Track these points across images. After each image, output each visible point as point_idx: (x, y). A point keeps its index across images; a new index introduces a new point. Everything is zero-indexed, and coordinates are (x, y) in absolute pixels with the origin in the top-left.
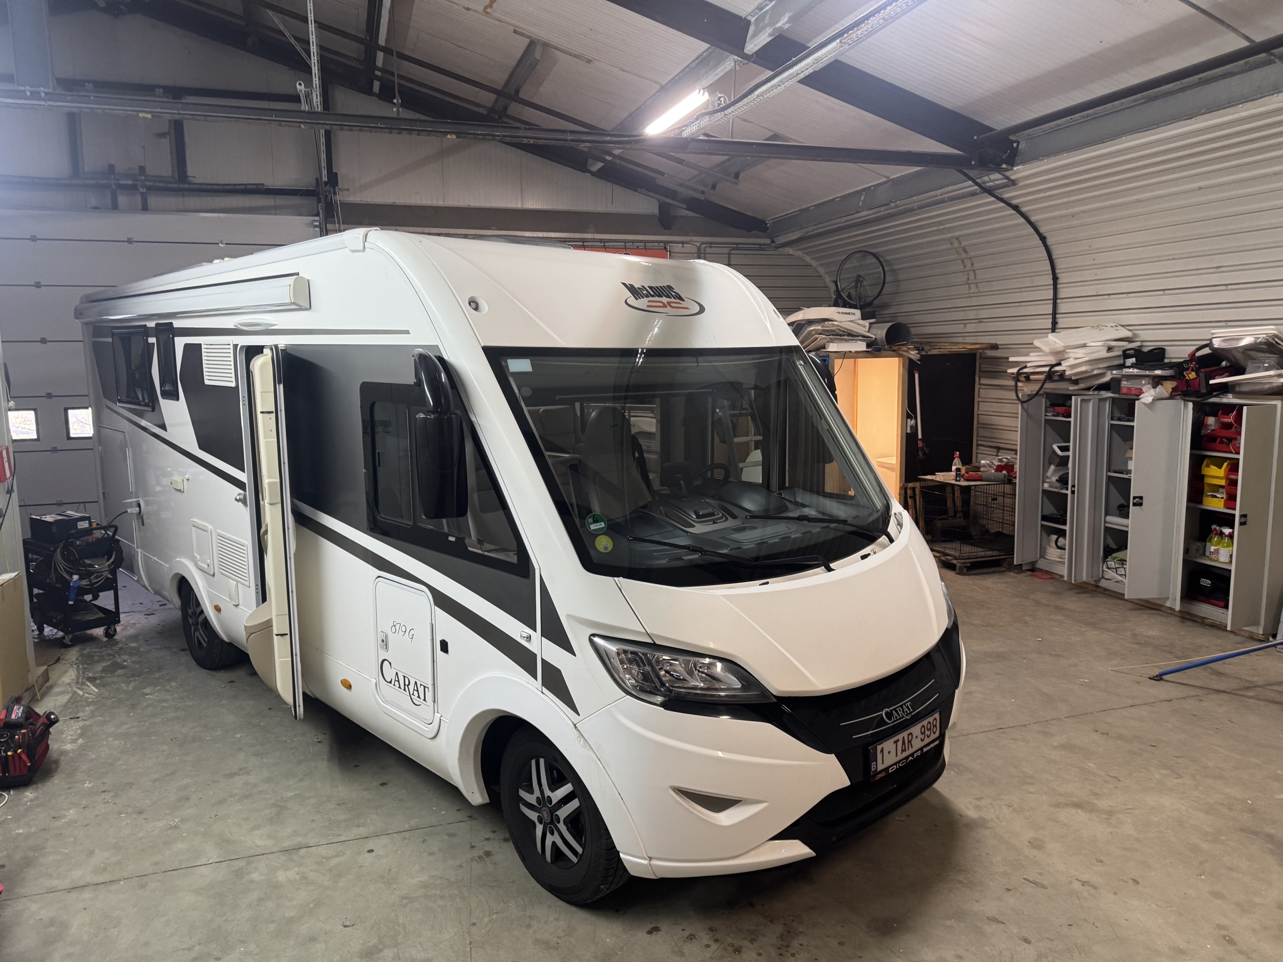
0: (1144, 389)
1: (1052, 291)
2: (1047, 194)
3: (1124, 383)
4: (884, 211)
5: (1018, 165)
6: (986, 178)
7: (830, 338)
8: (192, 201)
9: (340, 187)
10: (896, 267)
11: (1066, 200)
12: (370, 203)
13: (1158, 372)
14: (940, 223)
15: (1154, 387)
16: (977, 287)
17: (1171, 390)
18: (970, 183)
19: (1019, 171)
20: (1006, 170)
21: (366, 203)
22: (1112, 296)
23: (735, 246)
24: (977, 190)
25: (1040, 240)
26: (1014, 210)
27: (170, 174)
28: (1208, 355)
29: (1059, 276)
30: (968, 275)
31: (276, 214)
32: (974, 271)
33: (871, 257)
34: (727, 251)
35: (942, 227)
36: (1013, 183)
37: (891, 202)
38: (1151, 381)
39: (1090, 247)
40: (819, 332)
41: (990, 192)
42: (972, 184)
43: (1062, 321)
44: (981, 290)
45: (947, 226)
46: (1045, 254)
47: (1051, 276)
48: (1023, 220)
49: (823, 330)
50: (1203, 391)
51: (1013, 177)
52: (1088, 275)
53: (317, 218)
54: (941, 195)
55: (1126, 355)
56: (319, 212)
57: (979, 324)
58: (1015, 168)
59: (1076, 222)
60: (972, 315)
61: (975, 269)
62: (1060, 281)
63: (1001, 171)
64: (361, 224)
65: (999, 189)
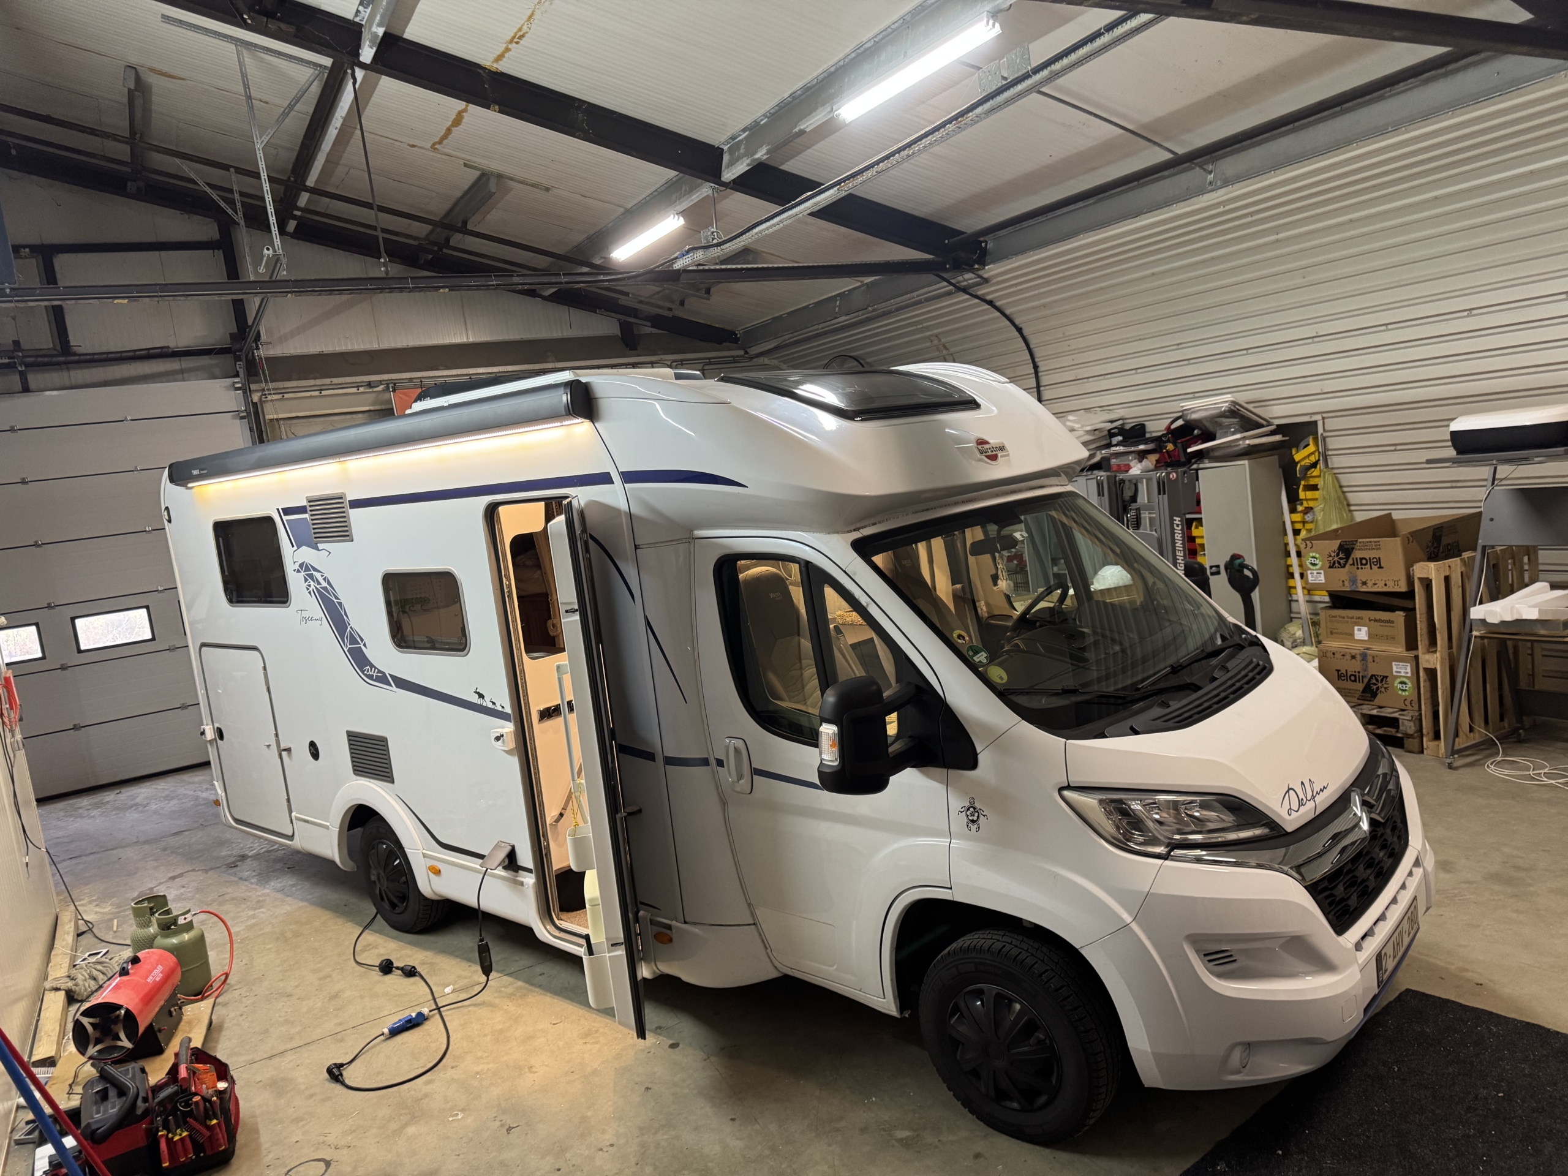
0: (1132, 464)
1: (1035, 379)
2: (1018, 288)
3: (1113, 461)
4: (862, 315)
5: (987, 265)
6: (960, 278)
8: (79, 375)
9: (263, 341)
11: (1036, 292)
12: (295, 355)
13: (1142, 447)
14: (918, 323)
15: (1141, 461)
17: (1155, 463)
18: (945, 284)
19: (990, 270)
20: (978, 269)
21: (289, 355)
22: (1091, 379)
24: (952, 289)
25: (1017, 331)
26: (989, 305)
27: (51, 346)
28: (1181, 426)
29: (1039, 364)
31: (183, 380)
33: (853, 360)
35: (921, 326)
36: (986, 281)
37: (868, 306)
38: (1137, 457)
39: (1064, 334)
41: (965, 290)
42: (947, 284)
45: (925, 325)
46: (1023, 345)
47: (1032, 365)
48: (998, 314)
50: (1183, 459)
51: (985, 276)
52: (1066, 361)
53: (237, 380)
54: (918, 296)
55: (1111, 434)
56: (238, 372)
58: (987, 268)
59: (1047, 312)
62: (1041, 369)
63: (972, 271)
64: (289, 380)
65: (973, 287)
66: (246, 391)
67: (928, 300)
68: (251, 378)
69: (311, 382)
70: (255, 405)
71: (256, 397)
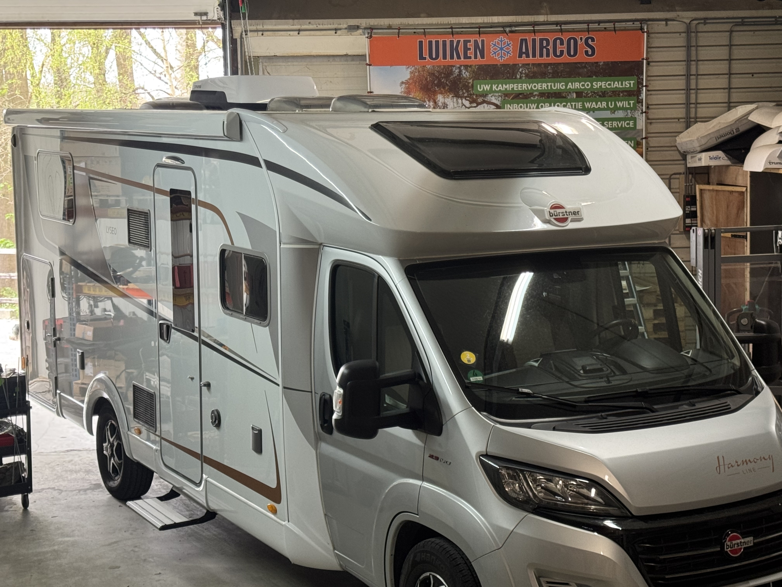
23: (740, 20)
66: (228, 28)
68: (234, 14)
69: (291, 22)
70: (234, 41)
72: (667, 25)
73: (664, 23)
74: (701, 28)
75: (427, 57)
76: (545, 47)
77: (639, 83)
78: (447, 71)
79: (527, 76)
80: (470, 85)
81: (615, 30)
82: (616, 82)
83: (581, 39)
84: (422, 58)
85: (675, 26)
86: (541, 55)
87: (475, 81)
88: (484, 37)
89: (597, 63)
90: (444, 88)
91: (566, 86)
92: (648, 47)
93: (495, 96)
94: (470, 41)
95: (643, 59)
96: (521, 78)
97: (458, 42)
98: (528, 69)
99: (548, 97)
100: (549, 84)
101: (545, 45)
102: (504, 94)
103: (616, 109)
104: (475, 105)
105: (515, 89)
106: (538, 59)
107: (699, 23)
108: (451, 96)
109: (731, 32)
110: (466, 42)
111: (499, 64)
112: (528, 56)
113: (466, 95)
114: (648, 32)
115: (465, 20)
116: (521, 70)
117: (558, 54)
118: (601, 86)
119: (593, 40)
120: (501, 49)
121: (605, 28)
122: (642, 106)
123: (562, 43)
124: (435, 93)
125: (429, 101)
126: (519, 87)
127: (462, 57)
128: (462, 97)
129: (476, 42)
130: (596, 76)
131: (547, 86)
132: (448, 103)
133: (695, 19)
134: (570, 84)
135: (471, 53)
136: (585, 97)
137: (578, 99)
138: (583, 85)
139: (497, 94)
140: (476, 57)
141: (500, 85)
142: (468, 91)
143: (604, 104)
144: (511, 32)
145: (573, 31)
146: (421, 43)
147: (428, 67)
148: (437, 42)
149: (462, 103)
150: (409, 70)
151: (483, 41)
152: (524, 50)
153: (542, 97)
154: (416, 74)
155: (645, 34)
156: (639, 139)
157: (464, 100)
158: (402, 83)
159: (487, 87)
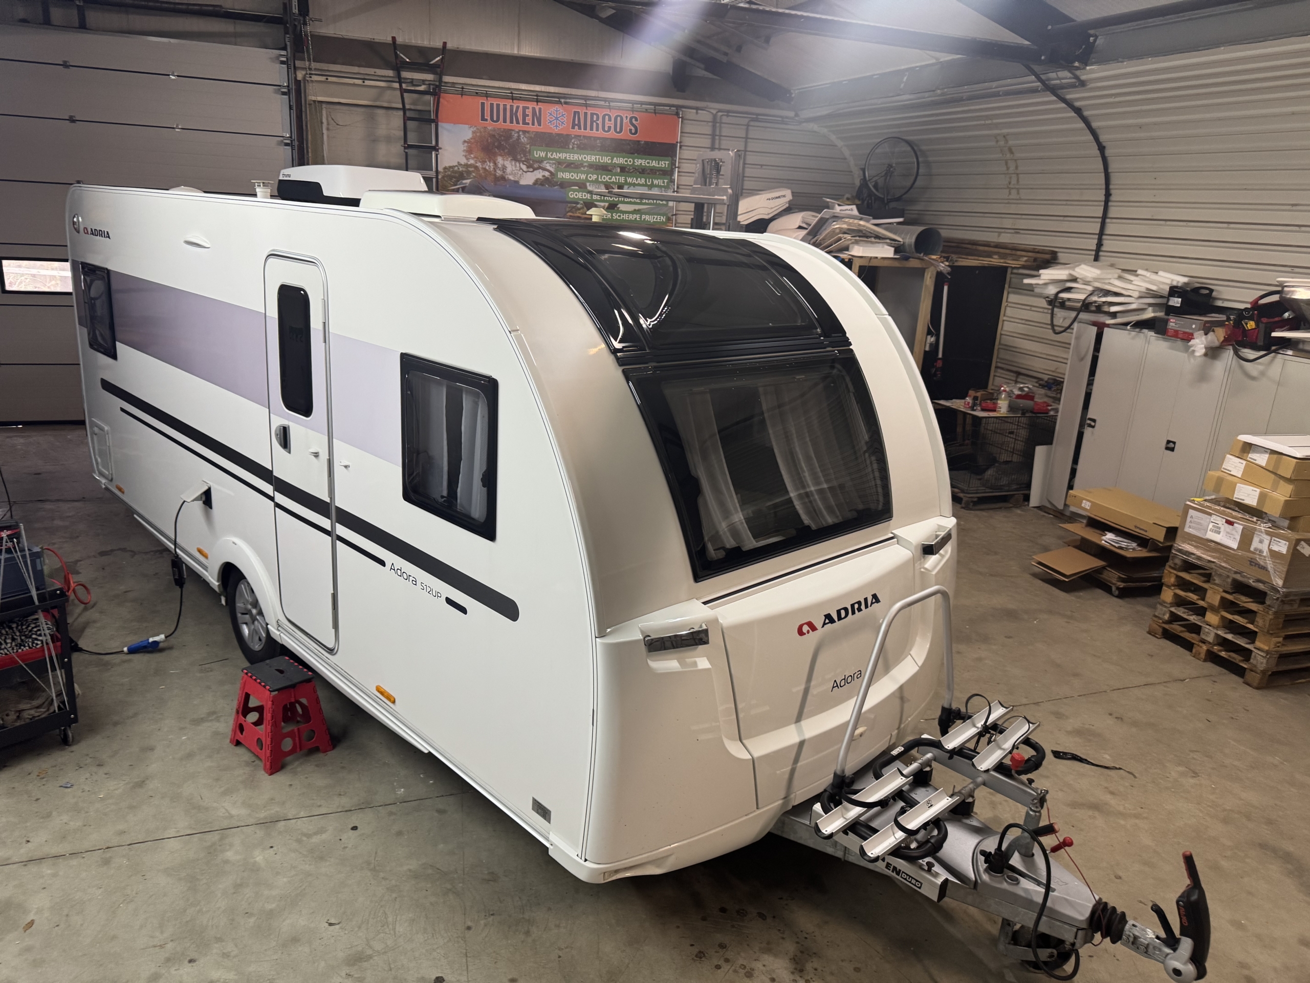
0: (1194, 334)
1: (1102, 208)
2: (1117, 99)
3: (1171, 325)
4: (928, 97)
5: (1092, 64)
6: (1053, 75)
7: (855, 240)
8: (138, 20)
9: (311, 17)
10: (931, 159)
11: (1136, 108)
12: (345, 37)
13: (1210, 317)
14: (987, 117)
15: (1205, 334)
16: (1018, 193)
17: (1222, 339)
18: (1034, 78)
19: (1092, 72)
20: (1078, 68)
21: (341, 36)
22: (1168, 223)
23: (755, 116)
24: (1038, 87)
25: (1099, 149)
26: (1075, 113)
29: (1112, 192)
30: (1010, 178)
31: (236, 44)
32: (1017, 174)
33: (906, 144)
34: (745, 121)
35: (990, 121)
36: (1083, 84)
37: (938, 88)
38: (1201, 327)
39: (1155, 164)
40: (845, 231)
41: (1053, 90)
42: (1036, 79)
43: (1108, 244)
44: (1022, 198)
45: (995, 121)
46: (1101, 166)
47: (1103, 192)
48: (1082, 125)
49: (849, 229)
50: (1262, 343)
51: (1083, 78)
52: (1143, 195)
53: (283, 53)
54: (997, 87)
55: (1172, 292)
56: (286, 45)
57: (1015, 235)
58: (1088, 68)
59: (1142, 135)
60: (1008, 223)
61: (1018, 172)
62: (1112, 198)
63: (1071, 69)
64: (334, 63)
65: (1066, 88)
66: (291, 67)
67: (1008, 94)
68: (298, 55)
69: (356, 69)
70: (298, 83)
71: (300, 75)
72: (697, 113)
73: (695, 111)
74: (725, 119)
75: (489, 118)
76: (595, 121)
77: (673, 164)
78: (507, 134)
79: (579, 147)
80: (528, 150)
81: (655, 113)
82: (654, 162)
83: (627, 117)
84: (483, 119)
85: (704, 115)
86: (591, 129)
87: (532, 147)
88: (541, 105)
89: (639, 141)
90: (503, 150)
91: (612, 161)
92: (681, 132)
93: (550, 163)
94: (528, 108)
95: (677, 142)
96: (573, 148)
97: (518, 107)
98: (579, 140)
99: (596, 169)
100: (597, 157)
101: (595, 119)
102: (558, 162)
103: (651, 187)
104: (531, 170)
105: (568, 158)
106: (588, 132)
107: (723, 115)
108: (510, 159)
109: (748, 125)
110: (525, 108)
111: (554, 132)
112: (580, 128)
113: (523, 159)
114: (682, 118)
115: (523, 86)
116: (573, 141)
117: (606, 129)
118: (641, 164)
119: (636, 120)
120: (557, 119)
121: (646, 110)
122: (674, 185)
123: (610, 120)
124: (495, 155)
125: (490, 162)
126: (572, 157)
127: (521, 122)
128: (519, 161)
129: (534, 109)
130: (638, 154)
131: (596, 159)
132: (507, 166)
133: (720, 111)
134: (615, 159)
135: (529, 119)
136: (627, 172)
137: (622, 174)
138: (626, 161)
139: (551, 162)
140: (533, 124)
141: (555, 153)
142: (525, 156)
143: (643, 180)
144: (566, 103)
145: (619, 109)
146: (483, 104)
147: (490, 128)
148: (498, 105)
149: (520, 166)
150: (472, 129)
151: (540, 109)
152: (576, 123)
153: (591, 168)
154: (478, 134)
155: (680, 119)
156: (670, 215)
157: (521, 164)
158: (465, 142)
159: (543, 154)
